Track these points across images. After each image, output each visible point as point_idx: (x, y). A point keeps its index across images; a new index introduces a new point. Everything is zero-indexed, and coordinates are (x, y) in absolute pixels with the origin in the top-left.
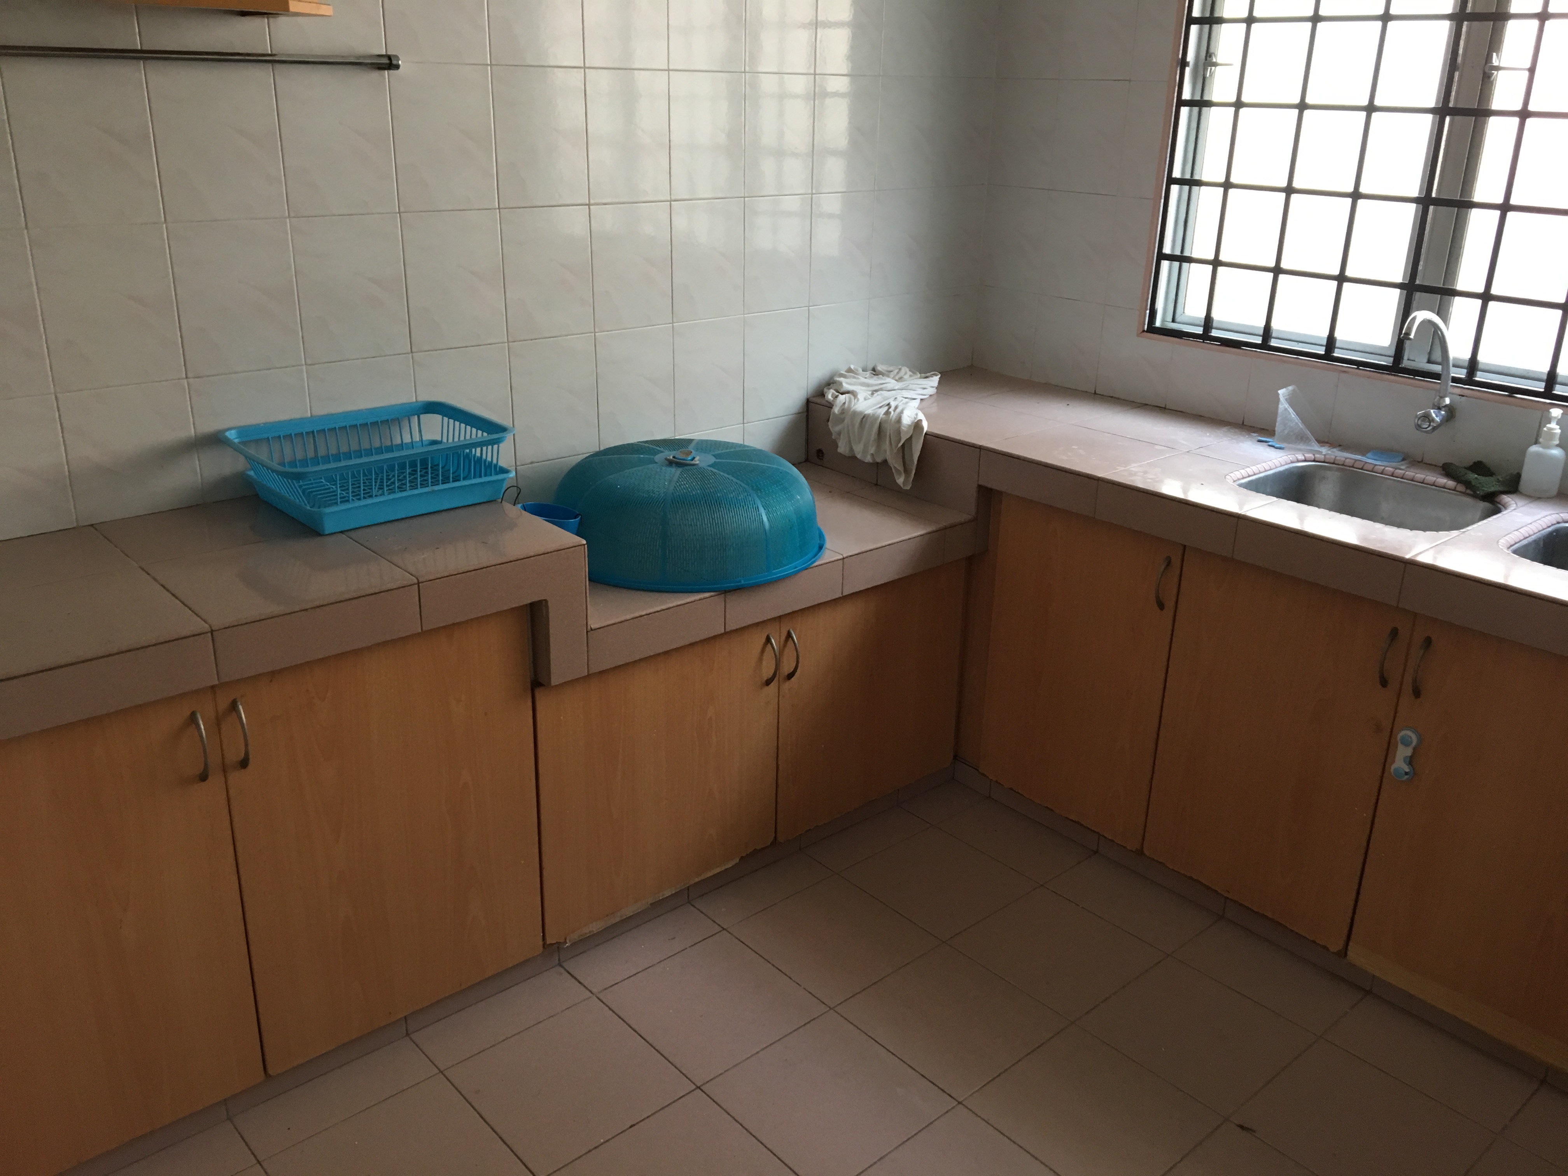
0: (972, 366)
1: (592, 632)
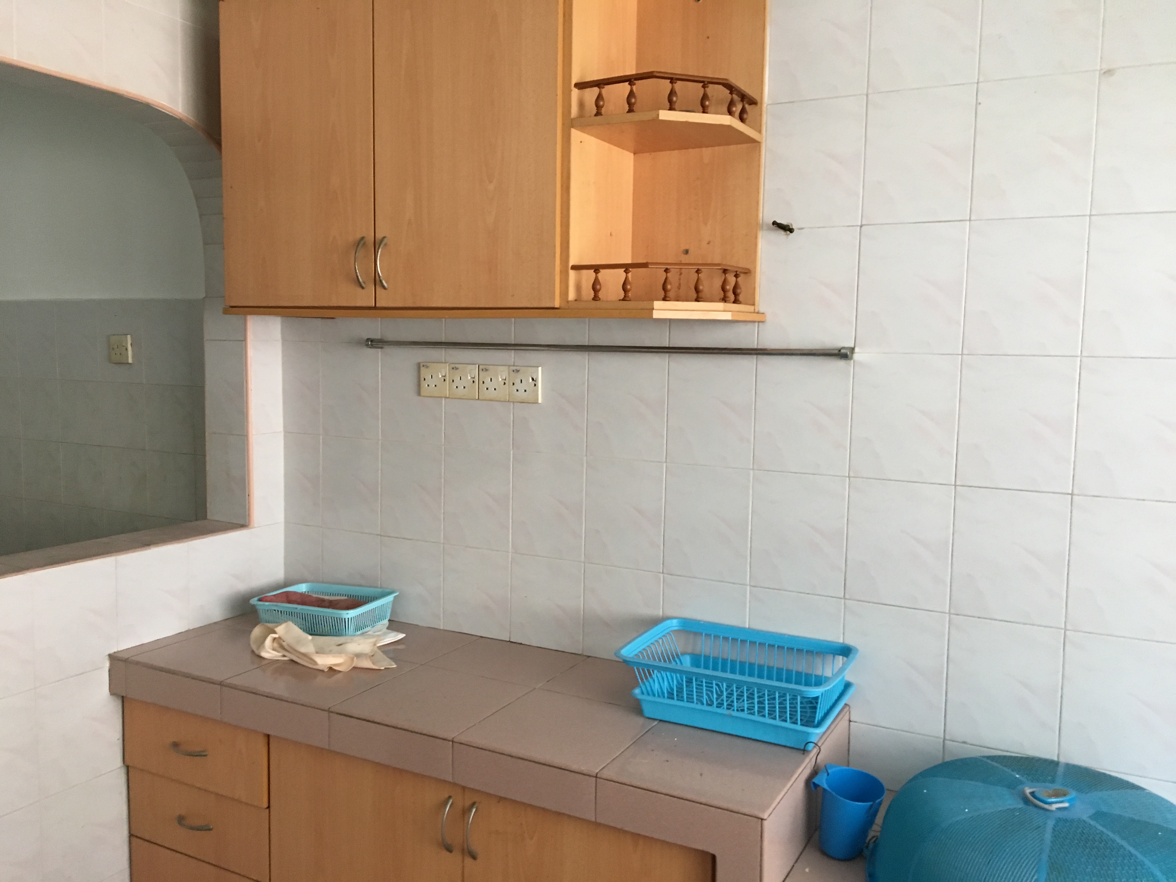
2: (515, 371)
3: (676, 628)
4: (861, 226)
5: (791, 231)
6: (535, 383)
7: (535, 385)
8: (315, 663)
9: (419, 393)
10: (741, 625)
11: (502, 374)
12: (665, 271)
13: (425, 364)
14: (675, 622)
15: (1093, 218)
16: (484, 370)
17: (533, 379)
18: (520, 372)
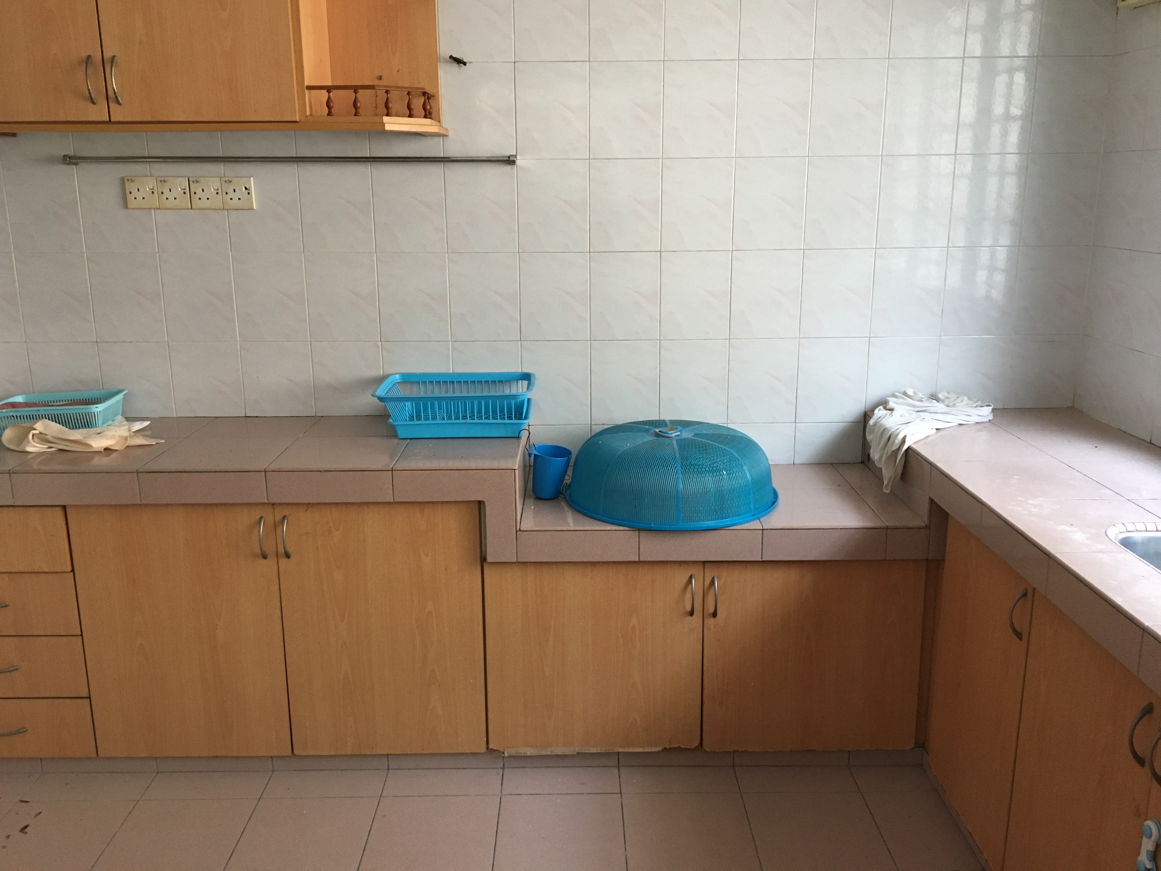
0: (1072, 408)
1: (520, 532)
2: (227, 182)
3: (398, 381)
4: (515, 63)
5: (465, 64)
6: (249, 191)
7: (249, 193)
8: (90, 446)
9: (126, 205)
10: (448, 372)
11: (214, 184)
12: (386, 92)
13: (129, 178)
14: (397, 376)
15: (665, 62)
16: (195, 182)
17: (246, 188)
18: (232, 182)
